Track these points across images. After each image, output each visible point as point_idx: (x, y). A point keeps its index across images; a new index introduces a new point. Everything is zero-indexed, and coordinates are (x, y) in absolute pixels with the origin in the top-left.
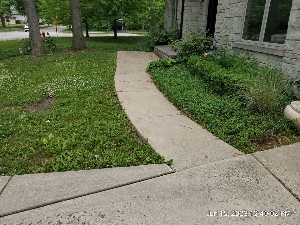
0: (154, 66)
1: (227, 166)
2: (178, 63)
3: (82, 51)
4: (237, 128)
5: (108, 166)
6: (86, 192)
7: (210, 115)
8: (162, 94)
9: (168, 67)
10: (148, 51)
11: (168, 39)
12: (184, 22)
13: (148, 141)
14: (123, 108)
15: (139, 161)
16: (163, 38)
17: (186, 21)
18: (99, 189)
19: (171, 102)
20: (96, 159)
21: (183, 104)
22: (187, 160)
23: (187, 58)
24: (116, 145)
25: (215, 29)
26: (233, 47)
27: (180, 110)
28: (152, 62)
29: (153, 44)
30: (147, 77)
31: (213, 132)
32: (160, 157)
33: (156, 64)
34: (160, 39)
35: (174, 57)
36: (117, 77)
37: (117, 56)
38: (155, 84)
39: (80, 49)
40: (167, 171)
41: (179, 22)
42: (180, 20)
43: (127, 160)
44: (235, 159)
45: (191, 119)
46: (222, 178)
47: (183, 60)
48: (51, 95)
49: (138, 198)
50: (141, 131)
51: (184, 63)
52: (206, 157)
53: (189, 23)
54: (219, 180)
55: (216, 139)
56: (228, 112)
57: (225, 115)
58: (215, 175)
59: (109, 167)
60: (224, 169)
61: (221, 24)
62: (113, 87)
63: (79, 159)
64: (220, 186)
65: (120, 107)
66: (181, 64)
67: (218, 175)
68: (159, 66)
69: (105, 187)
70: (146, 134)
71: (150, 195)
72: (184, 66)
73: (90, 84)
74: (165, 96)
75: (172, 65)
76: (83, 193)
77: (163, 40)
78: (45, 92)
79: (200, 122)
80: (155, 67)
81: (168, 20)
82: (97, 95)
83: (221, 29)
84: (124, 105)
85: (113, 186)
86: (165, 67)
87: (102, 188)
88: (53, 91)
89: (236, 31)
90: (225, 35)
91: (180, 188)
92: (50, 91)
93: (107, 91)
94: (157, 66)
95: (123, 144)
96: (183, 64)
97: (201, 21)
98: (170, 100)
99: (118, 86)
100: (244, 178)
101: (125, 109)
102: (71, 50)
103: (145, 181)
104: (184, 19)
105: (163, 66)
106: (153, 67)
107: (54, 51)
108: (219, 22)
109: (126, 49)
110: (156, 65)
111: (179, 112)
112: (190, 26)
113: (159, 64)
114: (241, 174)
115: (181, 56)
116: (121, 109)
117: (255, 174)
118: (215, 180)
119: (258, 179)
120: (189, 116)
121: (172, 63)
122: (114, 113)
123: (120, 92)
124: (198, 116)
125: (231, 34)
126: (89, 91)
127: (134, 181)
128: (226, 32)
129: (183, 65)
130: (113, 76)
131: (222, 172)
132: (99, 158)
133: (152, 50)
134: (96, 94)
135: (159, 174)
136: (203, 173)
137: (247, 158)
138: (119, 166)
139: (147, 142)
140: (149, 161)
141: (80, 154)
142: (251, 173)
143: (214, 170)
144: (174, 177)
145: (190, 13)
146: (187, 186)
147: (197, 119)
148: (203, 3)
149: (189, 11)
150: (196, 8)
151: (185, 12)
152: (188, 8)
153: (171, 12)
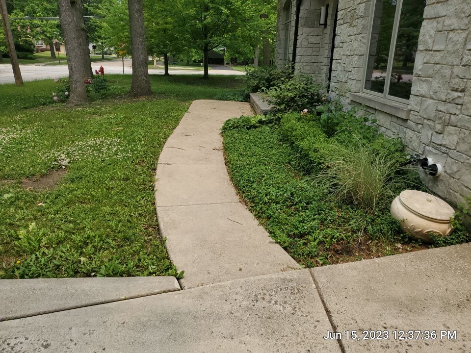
0: (230, 125)
1: (261, 285)
2: (270, 121)
3: (144, 98)
4: (305, 227)
5: (93, 274)
6: (42, 311)
7: (273, 205)
8: (226, 169)
9: (251, 127)
10: (242, 101)
12: (298, 58)
13: (167, 241)
14: (155, 189)
15: (140, 270)
16: (264, 81)
17: (300, 57)
18: (62, 307)
19: (233, 182)
20: (82, 263)
22: (209, 273)
23: (281, 114)
24: (118, 245)
25: (333, 72)
26: (351, 100)
27: (240, 195)
28: (229, 120)
29: (249, 89)
30: (218, 141)
31: (270, 233)
32: (172, 266)
33: (234, 122)
34: (259, 83)
35: (265, 113)
36: (170, 141)
37: (188, 109)
38: (224, 153)
39: (141, 95)
40: (171, 288)
43: (123, 268)
44: (280, 276)
45: (250, 210)
46: (244, 303)
47: (276, 118)
48: (64, 166)
49: (109, 323)
50: (164, 226)
51: (277, 122)
52: (240, 270)
53: (305, 59)
54: (239, 305)
55: (271, 242)
56: (303, 202)
57: (297, 206)
58: (237, 297)
59: (95, 276)
60: (255, 290)
61: (338, 64)
62: (156, 156)
63: (56, 262)
64: (235, 314)
65: (153, 187)
66: (273, 124)
67: (240, 298)
68: (237, 127)
69: (73, 304)
70: (169, 231)
71: (127, 321)
73: (122, 151)
74: (229, 173)
75: (259, 125)
76: (37, 311)
78: (56, 161)
79: (258, 216)
80: (232, 127)
81: (279, 53)
82: (126, 168)
83: (338, 72)
84: (159, 185)
85: (84, 303)
86: (247, 128)
87: (67, 306)
88: (68, 160)
89: (355, 77)
90: (343, 81)
91: (175, 314)
92: (63, 159)
93: (145, 162)
94: (235, 125)
95: (128, 243)
96: (275, 124)
97: (323, 56)
98: (232, 179)
99: (163, 156)
100: (277, 304)
102: (129, 96)
103: (131, 300)
104: (297, 54)
105: (244, 126)
106: (230, 127)
107: (105, 97)
108: (337, 61)
109: (211, 97)
110: (233, 125)
111: (237, 198)
112: (306, 64)
113: (238, 123)
114: (275, 299)
115: (275, 112)
116: (153, 190)
117: (297, 299)
118: (232, 304)
119: (298, 307)
120: (248, 206)
121: (261, 122)
122: (137, 196)
123: (164, 164)
124: (259, 205)
125: (349, 81)
126: (117, 162)
127: (117, 298)
128: (344, 77)
129: (276, 126)
130: (166, 139)
131: (248, 294)
133: (247, 99)
134: (126, 166)
135: (157, 291)
136: (221, 293)
137: (298, 275)
138: (108, 276)
139: (165, 242)
140: (152, 271)
141: (63, 255)
142: (292, 298)
143: (238, 289)
144: (176, 296)
145: (306, 44)
146: (187, 311)
147: (256, 210)
148: (326, 31)
149: (305, 42)
150: (315, 38)
151: (299, 42)
152: (303, 37)
153: (283, 41)
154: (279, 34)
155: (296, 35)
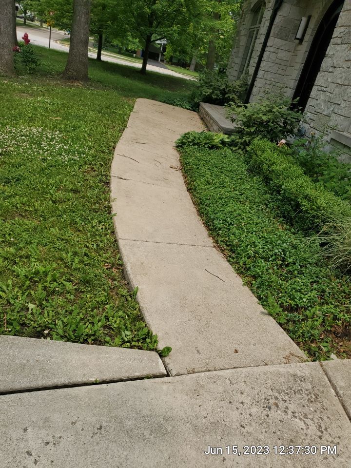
0: (189, 140)
1: (270, 383)
2: (233, 144)
3: (79, 84)
4: (305, 300)
5: (46, 332)
7: (262, 263)
8: (190, 198)
9: (213, 147)
10: (189, 109)
11: (226, 96)
12: (260, 73)
13: (138, 294)
14: (113, 213)
15: (108, 334)
16: (218, 92)
17: (264, 72)
19: (201, 218)
20: (30, 312)
21: (220, 229)
22: (198, 351)
23: (249, 139)
24: (76, 289)
25: (310, 99)
26: (332, 139)
27: (213, 238)
28: (188, 133)
29: (200, 98)
30: (174, 158)
31: (259, 298)
32: (150, 335)
33: (195, 137)
34: (213, 93)
35: (228, 132)
36: (121, 147)
37: (133, 107)
38: (183, 175)
39: (77, 79)
40: (155, 372)
41: (252, 71)
42: (254, 69)
43: (87, 329)
44: (288, 369)
45: (229, 261)
46: (254, 410)
47: (242, 141)
49: (79, 425)
50: (131, 268)
51: (242, 147)
52: (236, 351)
53: (269, 76)
54: (248, 413)
55: (263, 313)
56: (297, 264)
57: (290, 268)
58: (243, 398)
59: (49, 335)
60: (263, 390)
61: (322, 92)
62: (107, 164)
64: (247, 428)
65: (109, 208)
66: (237, 148)
67: (247, 400)
68: (198, 144)
69: (24, 383)
70: (138, 277)
71: (104, 424)
72: (241, 153)
73: (68, 152)
74: (194, 204)
75: (221, 146)
77: (218, 96)
79: (242, 271)
80: (191, 142)
81: (234, 63)
82: (74, 175)
83: (319, 102)
84: (116, 207)
85: (40, 383)
86: (208, 147)
87: (17, 386)
89: (344, 112)
90: (325, 113)
91: (168, 419)
93: (95, 171)
94: (196, 141)
95: (89, 289)
96: (240, 148)
97: (291, 78)
98: (201, 213)
99: (117, 166)
100: (296, 417)
101: (115, 215)
102: (62, 77)
103: (104, 386)
104: (260, 68)
105: (205, 144)
106: (189, 142)
107: (33, 72)
108: (320, 88)
109: (153, 97)
110: (193, 140)
111: (210, 241)
112: (268, 82)
113: (199, 139)
114: (292, 407)
115: (240, 132)
116: (109, 213)
117: (318, 412)
118: (240, 410)
119: (323, 426)
120: (225, 255)
121: (223, 142)
122: (92, 219)
123: (119, 178)
124: (241, 258)
125: (334, 115)
126: (63, 164)
127: (84, 380)
128: (326, 109)
129: (240, 150)
130: (115, 142)
131: (257, 396)
132: (34, 311)
133: (195, 108)
134: (73, 173)
135: (137, 374)
136: (221, 389)
137: (310, 371)
138: (69, 340)
139: (135, 294)
140: (126, 340)
142: (311, 409)
143: (242, 386)
144: (165, 387)
145: (274, 59)
146: (183, 415)
147: (238, 263)
148: (300, 48)
149: (273, 56)
150: (285, 53)
151: (266, 54)
152: (272, 49)
153: (242, 49)
154: (239, 40)
155: (265, 45)
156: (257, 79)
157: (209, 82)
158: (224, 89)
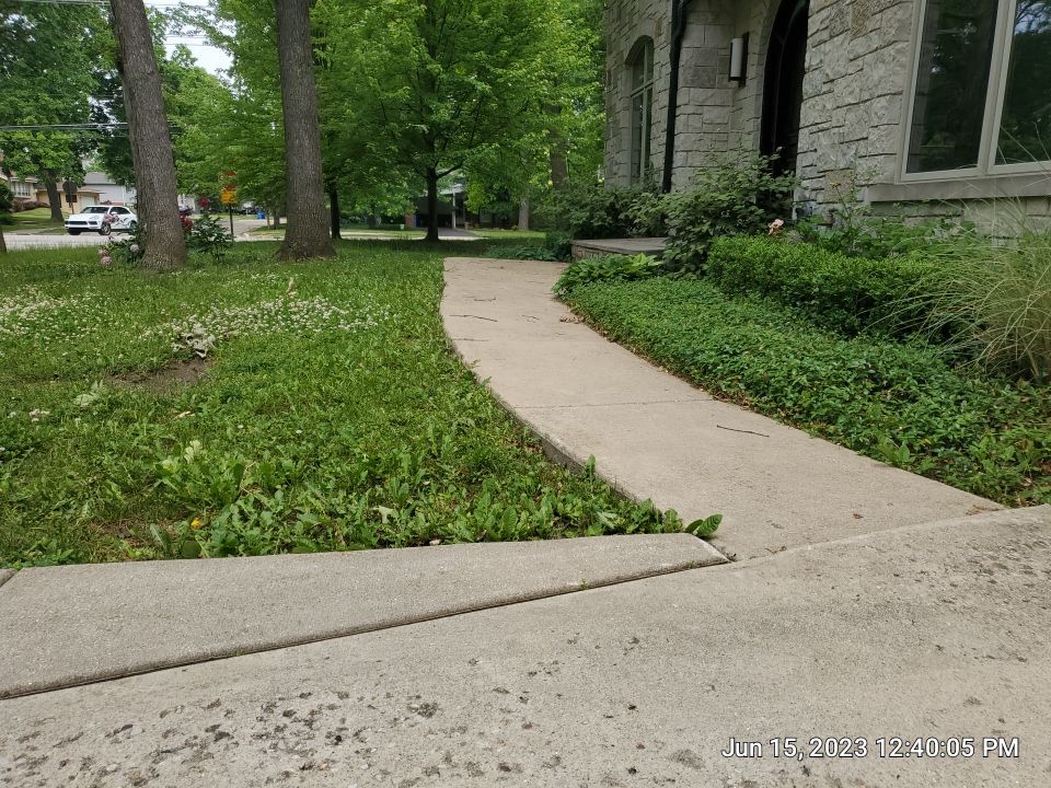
0: (581, 274)
5: (435, 541)
7: (835, 390)
8: (622, 349)
9: (632, 277)
11: (622, 216)
12: (678, 158)
13: (598, 468)
14: (481, 381)
16: (603, 213)
17: (684, 154)
18: (403, 614)
19: (665, 366)
20: (385, 520)
21: (715, 365)
22: (776, 526)
23: (703, 246)
24: (464, 479)
25: (799, 157)
26: (873, 203)
27: (706, 389)
30: (563, 311)
32: (657, 517)
34: (592, 217)
37: (442, 267)
38: (593, 327)
40: (702, 558)
41: (658, 161)
42: (663, 155)
43: (523, 522)
44: (990, 520)
45: (759, 412)
46: (957, 578)
47: (690, 254)
48: (202, 351)
49: (586, 642)
50: (563, 439)
51: (693, 267)
52: (857, 516)
53: (696, 160)
54: (947, 584)
56: (908, 379)
57: (899, 387)
58: (918, 567)
60: (956, 550)
61: (821, 134)
62: (436, 328)
64: (959, 604)
65: (471, 377)
66: (683, 270)
67: (932, 568)
69: (432, 606)
70: (584, 448)
71: (640, 635)
72: (695, 277)
74: (638, 353)
75: (648, 273)
76: (331, 627)
77: (604, 220)
78: (180, 339)
79: (799, 417)
80: (585, 278)
81: (617, 164)
83: (820, 152)
84: (482, 372)
86: (624, 277)
87: (418, 611)
88: (212, 337)
89: (884, 146)
90: (842, 166)
91: (776, 612)
92: (199, 336)
95: (492, 475)
96: (688, 270)
98: (658, 361)
99: (456, 328)
101: (487, 381)
102: (281, 258)
103: (608, 588)
104: (675, 149)
105: (616, 274)
106: (581, 278)
108: (814, 129)
110: (590, 273)
111: (702, 395)
113: (601, 267)
114: (1037, 565)
116: (475, 381)
118: (925, 582)
120: (745, 404)
121: (648, 268)
123: (466, 339)
124: (786, 396)
125: (862, 161)
127: (557, 586)
128: (840, 157)
129: (690, 274)
130: (435, 304)
131: (947, 559)
132: (395, 515)
133: (563, 255)
135: (666, 565)
136: (864, 561)
137: (1040, 517)
139: (591, 470)
140: (612, 525)
143: (907, 552)
144: (738, 574)
145: (699, 125)
146: (804, 603)
147: (783, 408)
148: (743, 93)
149: (695, 122)
150: (716, 111)
151: (680, 122)
152: (690, 109)
153: (626, 136)
154: (616, 122)
155: (673, 106)
156: (674, 171)
157: (579, 202)
158: (612, 205)
